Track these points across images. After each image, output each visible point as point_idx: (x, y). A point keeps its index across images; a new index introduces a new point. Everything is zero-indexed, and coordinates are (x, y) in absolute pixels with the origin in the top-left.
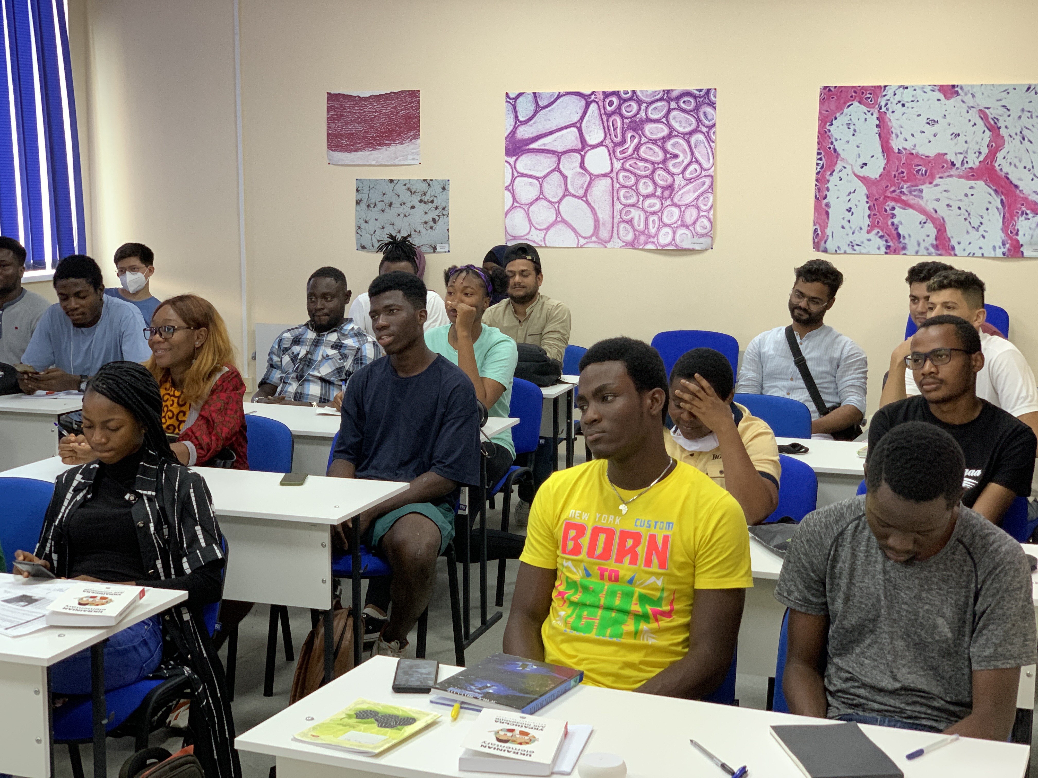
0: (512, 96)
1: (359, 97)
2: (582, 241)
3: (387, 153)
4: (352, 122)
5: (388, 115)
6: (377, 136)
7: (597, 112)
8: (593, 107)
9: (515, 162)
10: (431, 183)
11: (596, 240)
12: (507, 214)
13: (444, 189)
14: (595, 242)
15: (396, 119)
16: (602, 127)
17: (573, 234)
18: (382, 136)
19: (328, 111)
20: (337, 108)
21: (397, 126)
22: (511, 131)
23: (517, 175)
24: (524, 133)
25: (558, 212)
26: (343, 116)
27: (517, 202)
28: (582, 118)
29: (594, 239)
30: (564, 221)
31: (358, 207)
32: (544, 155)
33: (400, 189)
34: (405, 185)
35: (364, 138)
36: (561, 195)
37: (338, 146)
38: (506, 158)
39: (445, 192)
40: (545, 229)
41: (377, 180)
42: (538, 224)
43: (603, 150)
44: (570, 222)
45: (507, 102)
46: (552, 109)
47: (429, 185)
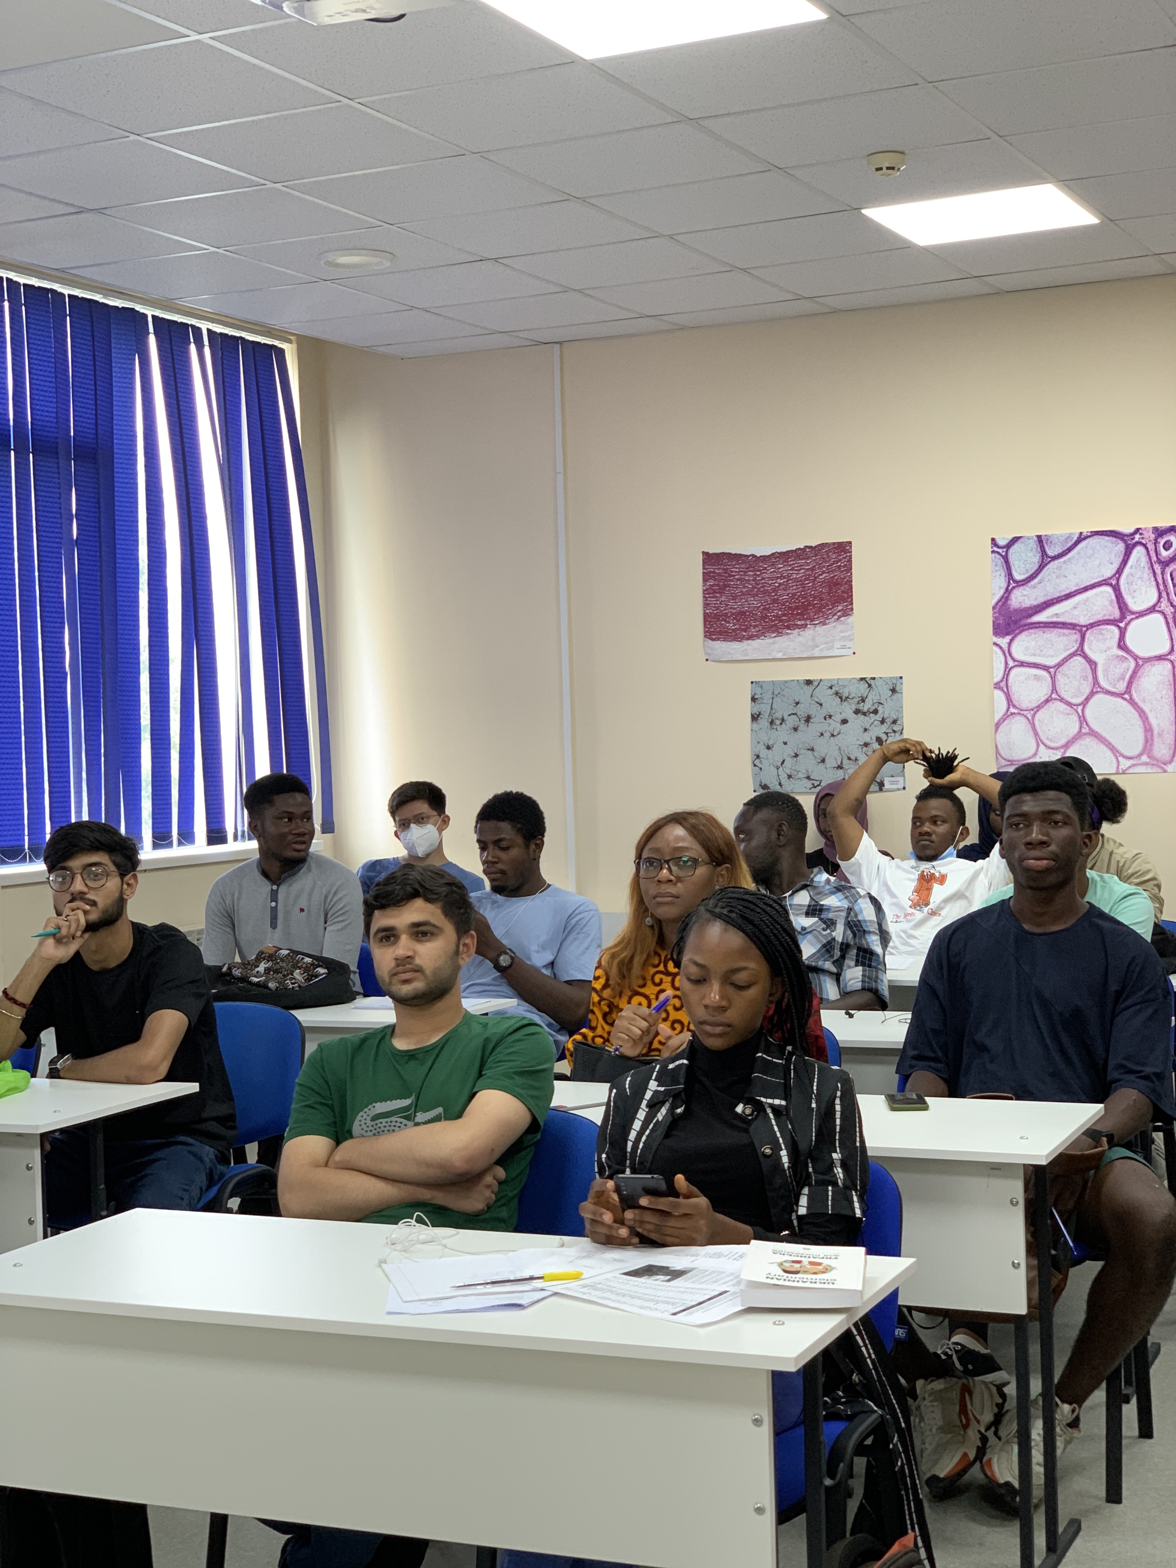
0: (1002, 542)
1: (754, 556)
2: (1125, 764)
3: (800, 639)
4: (743, 594)
5: (801, 582)
6: (784, 615)
7: (1144, 560)
8: (1139, 552)
9: (1010, 644)
10: (872, 682)
11: (1148, 760)
12: (997, 726)
13: (894, 691)
14: (1146, 764)
15: (814, 587)
16: (1154, 583)
17: (1109, 753)
18: (792, 614)
19: (705, 580)
20: (719, 574)
21: (815, 597)
22: (1002, 597)
23: (1012, 664)
24: (1022, 598)
25: (1083, 720)
26: (729, 586)
27: (1014, 706)
28: (1120, 571)
29: (1144, 758)
30: (1093, 733)
31: (755, 725)
32: (1056, 630)
33: (823, 694)
34: (831, 688)
35: (764, 618)
36: (1087, 691)
37: (720, 633)
38: (995, 639)
39: (896, 696)
40: (1062, 747)
41: (786, 682)
42: (1051, 740)
43: (1157, 618)
44: (1104, 734)
45: (993, 552)
46: (1070, 559)
47: (870, 686)
